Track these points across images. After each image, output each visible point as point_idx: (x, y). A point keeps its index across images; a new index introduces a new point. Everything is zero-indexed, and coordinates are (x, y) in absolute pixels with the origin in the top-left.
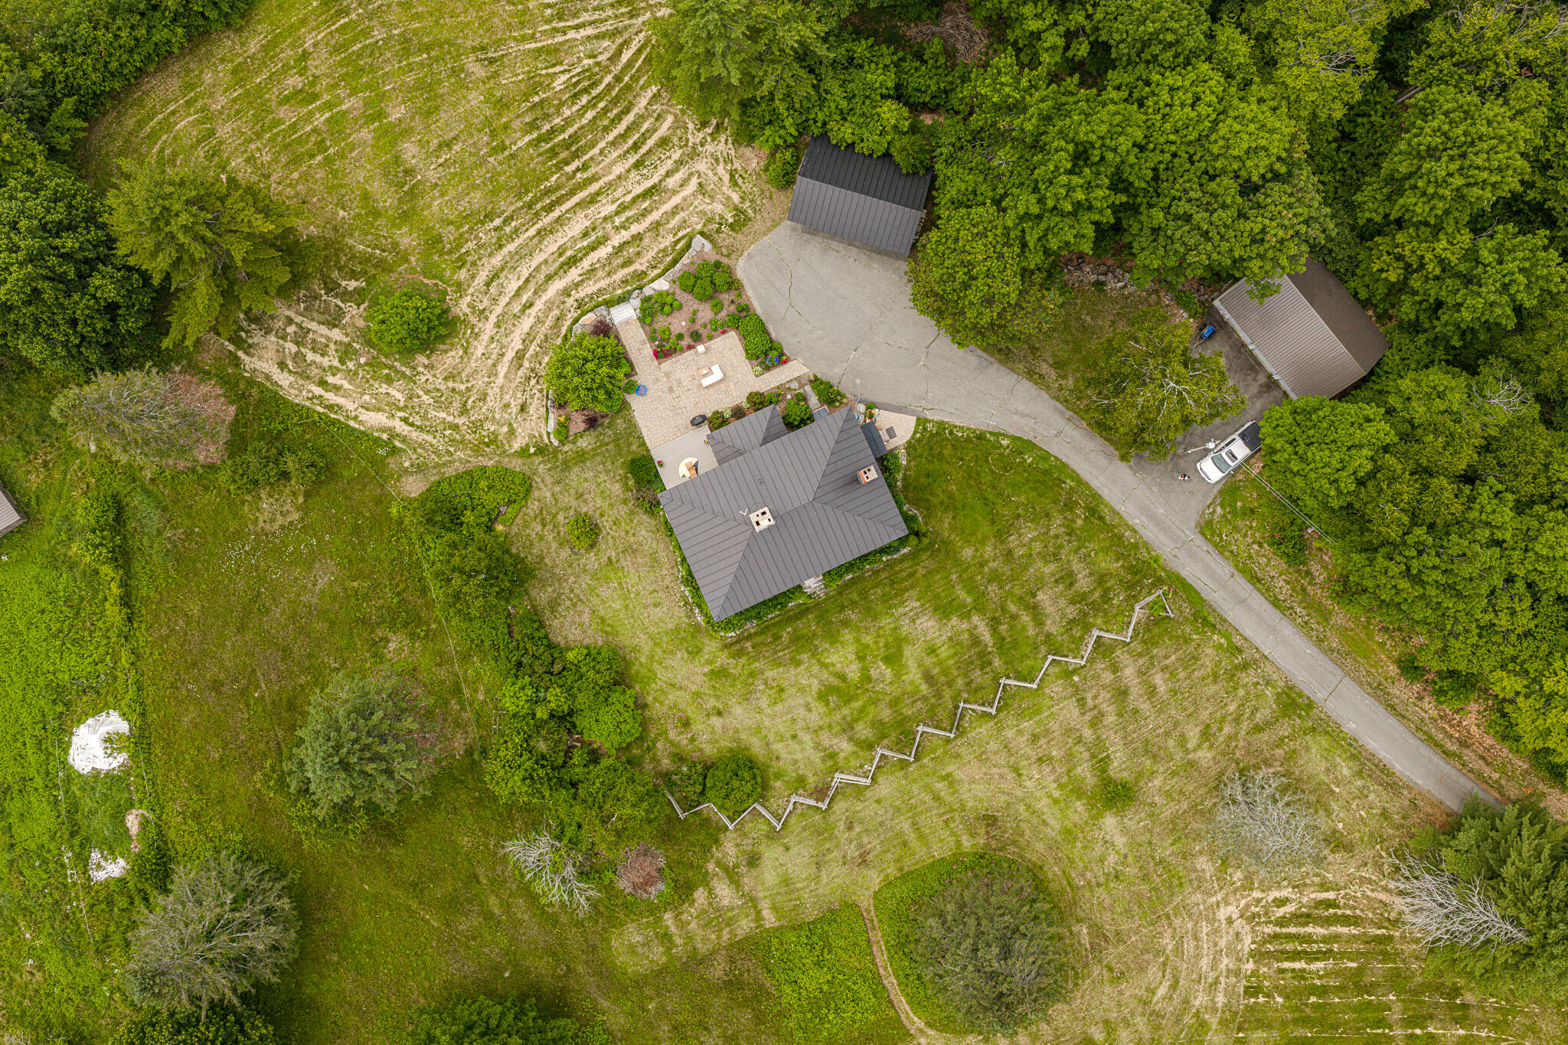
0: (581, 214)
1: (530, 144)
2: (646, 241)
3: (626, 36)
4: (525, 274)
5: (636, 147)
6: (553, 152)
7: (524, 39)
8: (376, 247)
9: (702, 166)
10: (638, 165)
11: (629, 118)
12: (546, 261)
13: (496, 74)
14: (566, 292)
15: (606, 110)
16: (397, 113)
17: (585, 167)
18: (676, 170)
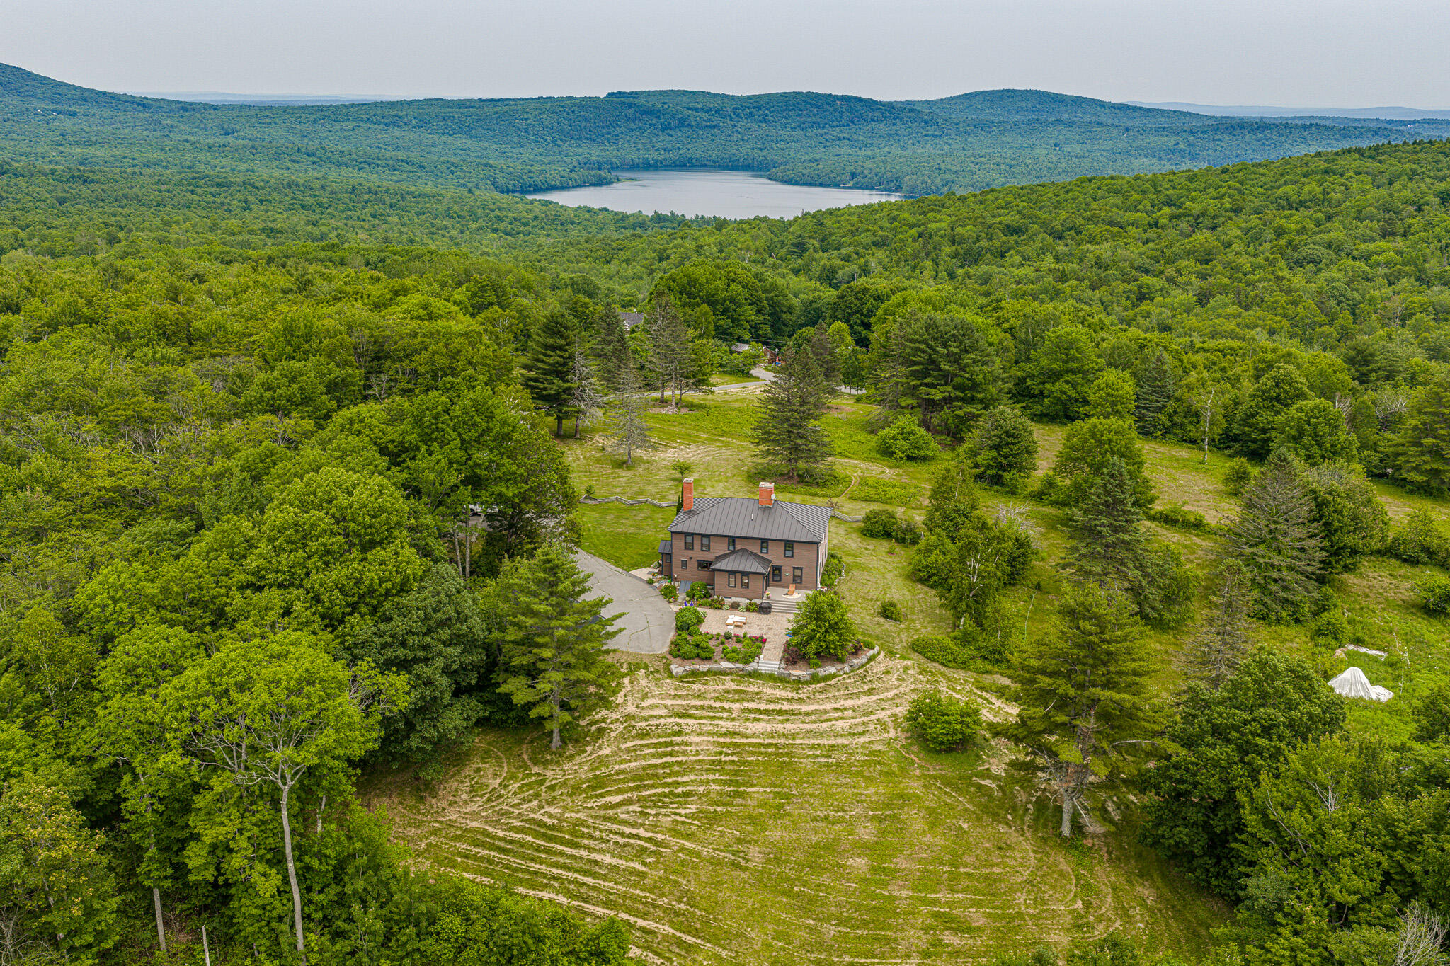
0: (749, 732)
1: (752, 786)
2: (714, 695)
3: (602, 813)
4: (825, 725)
5: (667, 744)
6: (736, 773)
7: (690, 852)
8: (946, 793)
9: (630, 709)
10: (679, 733)
11: (653, 761)
12: (803, 722)
13: (740, 841)
14: (801, 701)
15: (670, 775)
16: (860, 864)
17: (720, 753)
18: (652, 717)
